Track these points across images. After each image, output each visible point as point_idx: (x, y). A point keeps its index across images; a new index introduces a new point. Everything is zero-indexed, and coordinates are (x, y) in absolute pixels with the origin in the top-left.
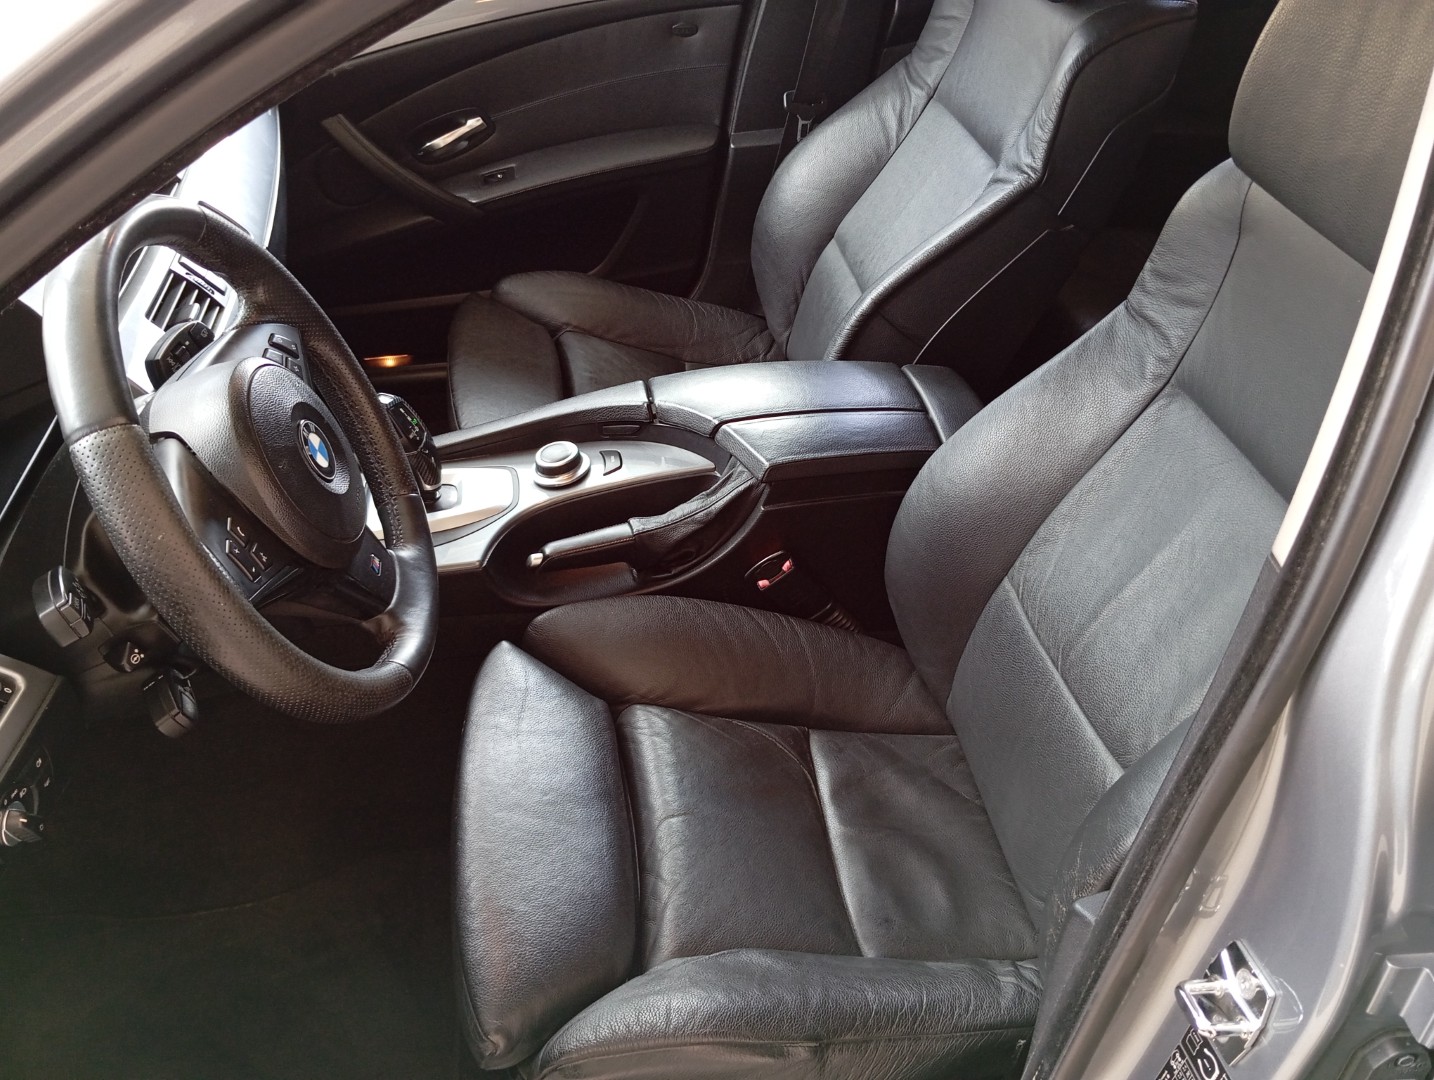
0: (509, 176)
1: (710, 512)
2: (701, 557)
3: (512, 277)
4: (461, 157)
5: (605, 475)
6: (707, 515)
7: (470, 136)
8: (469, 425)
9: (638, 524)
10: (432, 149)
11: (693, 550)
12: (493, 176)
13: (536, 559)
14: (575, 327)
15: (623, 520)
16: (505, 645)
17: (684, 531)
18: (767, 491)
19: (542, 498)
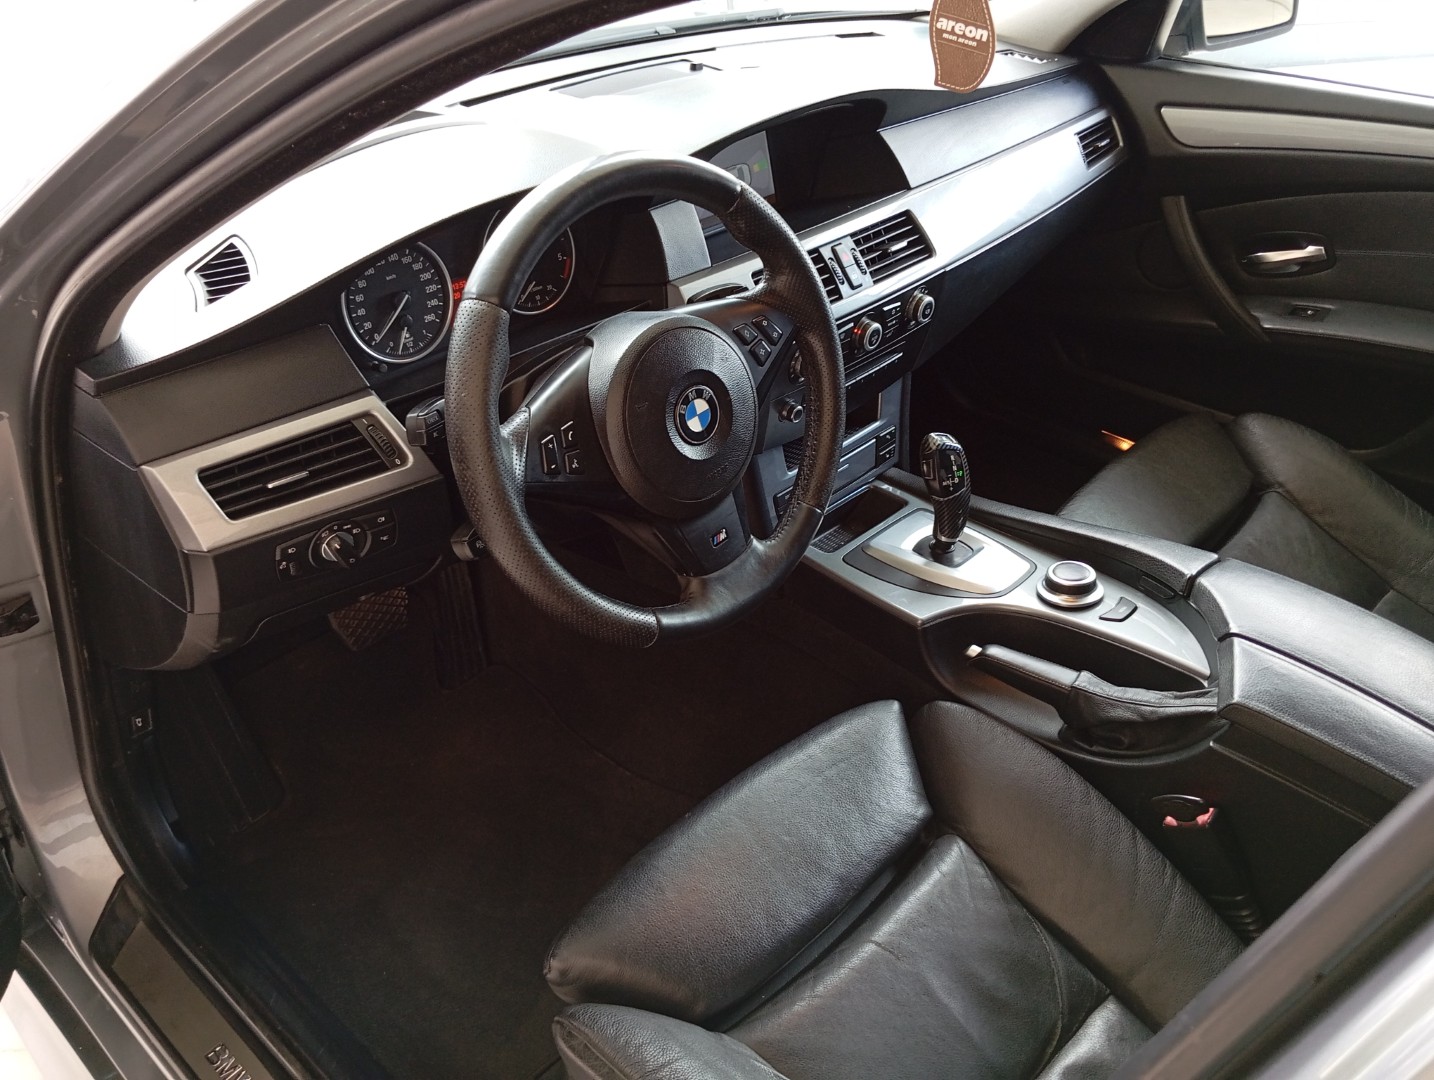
0: (1320, 316)
1: (1156, 712)
2: (1129, 753)
3: (1261, 414)
4: (1284, 279)
5: (1101, 618)
6: (1152, 712)
7: (1303, 263)
8: (1065, 517)
9: (1086, 680)
10: (1260, 262)
11: (1126, 741)
12: (1305, 309)
13: (974, 650)
14: (1288, 492)
15: (1078, 668)
16: (896, 706)
17: (1120, 713)
18: (1226, 728)
19: (1030, 603)
